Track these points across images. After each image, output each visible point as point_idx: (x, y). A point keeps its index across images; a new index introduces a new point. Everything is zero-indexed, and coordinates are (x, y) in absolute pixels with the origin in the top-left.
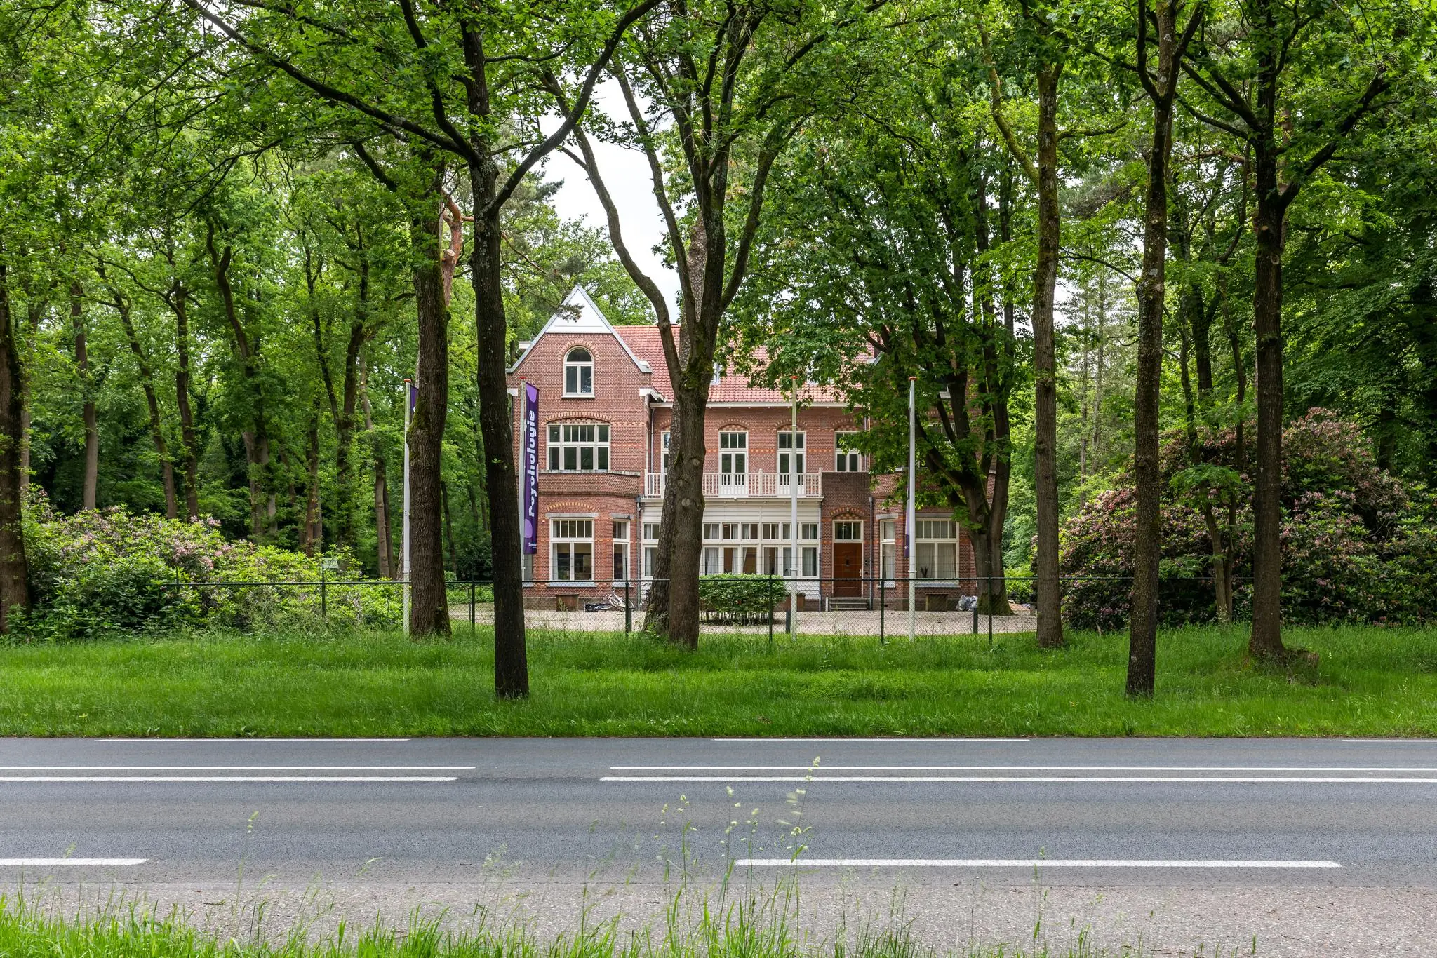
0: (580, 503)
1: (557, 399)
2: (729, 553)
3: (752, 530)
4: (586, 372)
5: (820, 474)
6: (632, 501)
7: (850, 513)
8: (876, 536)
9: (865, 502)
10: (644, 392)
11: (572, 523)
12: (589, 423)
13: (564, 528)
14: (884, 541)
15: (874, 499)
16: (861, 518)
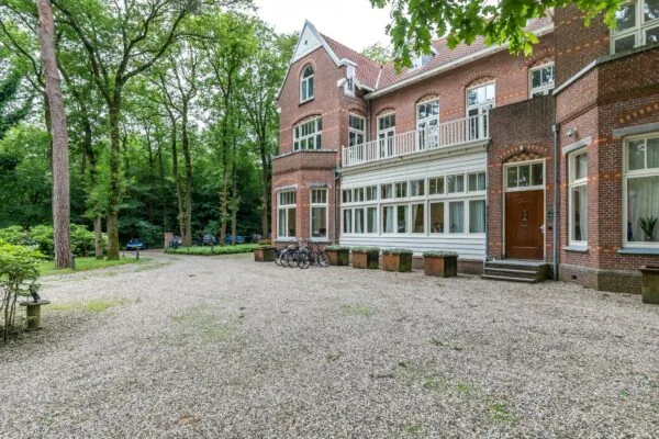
0: (289, 178)
1: (297, 107)
2: (401, 210)
3: (420, 186)
6: (329, 172)
7: (525, 152)
8: (563, 178)
9: (546, 134)
10: (340, 82)
12: (312, 119)
14: (574, 183)
15: (559, 126)
16: (541, 156)
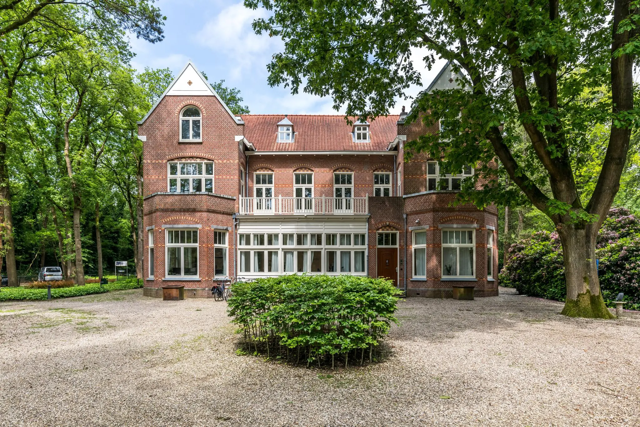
0: (187, 217)
1: (175, 142)
2: (301, 255)
3: (317, 239)
4: (196, 123)
5: (367, 198)
6: (229, 217)
7: (389, 226)
8: (409, 243)
9: (400, 218)
10: (238, 138)
11: (183, 232)
12: (198, 161)
13: (178, 236)
14: (415, 246)
15: (407, 215)
16: (397, 229)
